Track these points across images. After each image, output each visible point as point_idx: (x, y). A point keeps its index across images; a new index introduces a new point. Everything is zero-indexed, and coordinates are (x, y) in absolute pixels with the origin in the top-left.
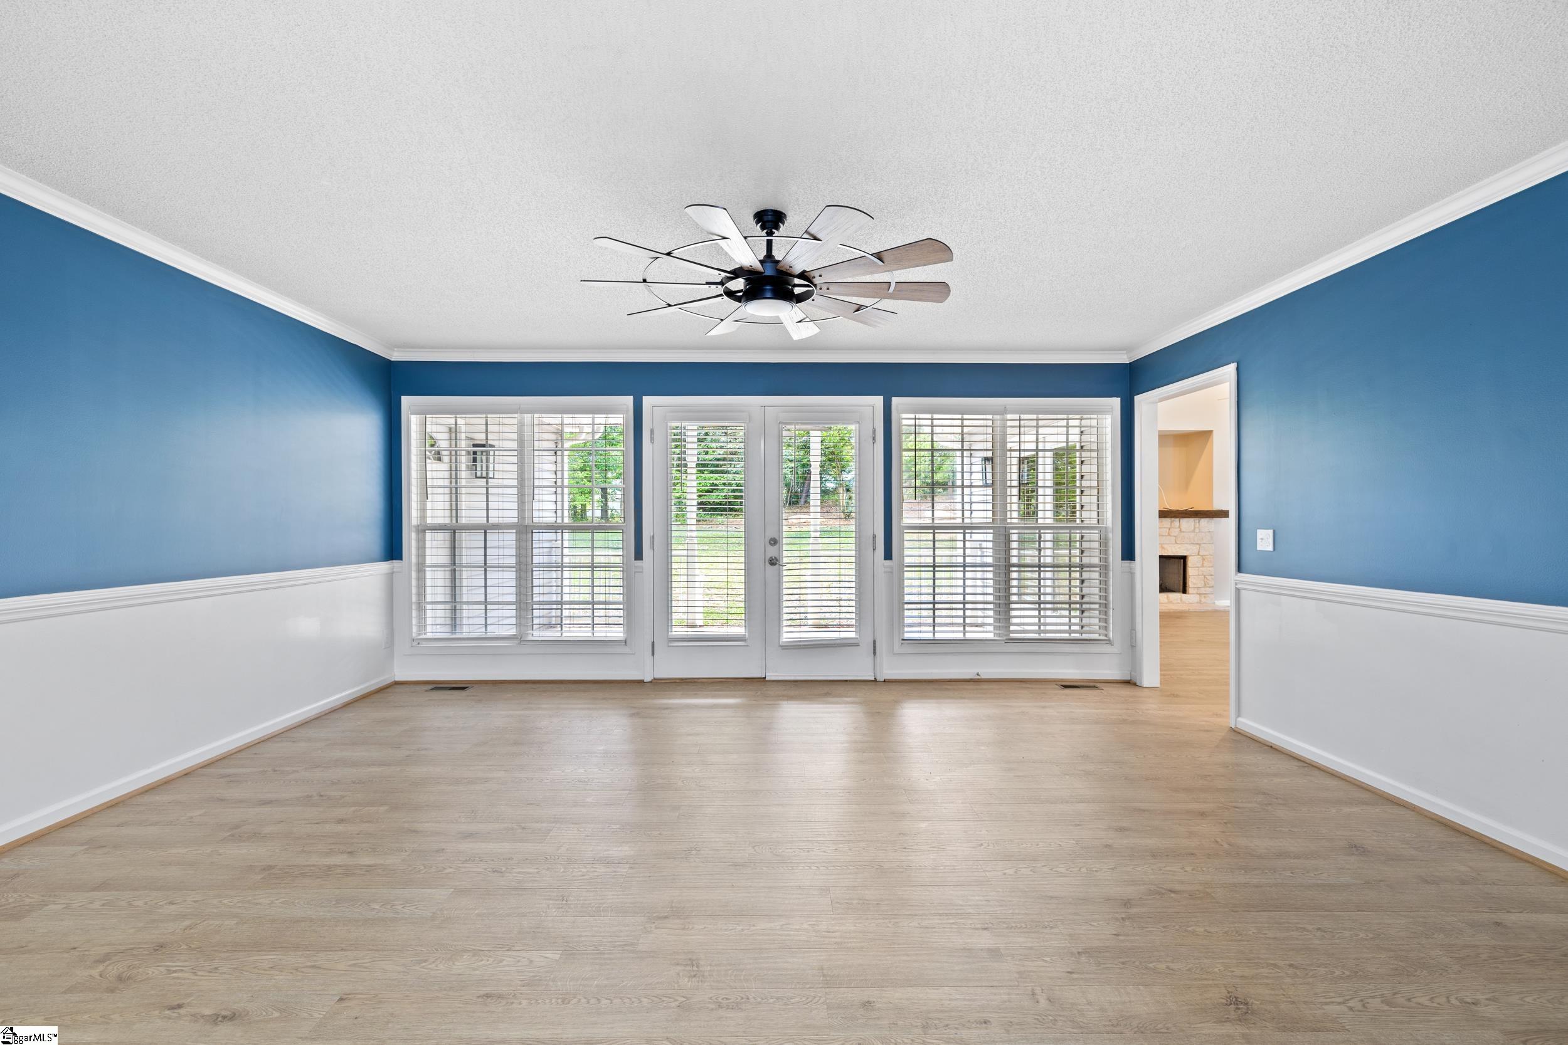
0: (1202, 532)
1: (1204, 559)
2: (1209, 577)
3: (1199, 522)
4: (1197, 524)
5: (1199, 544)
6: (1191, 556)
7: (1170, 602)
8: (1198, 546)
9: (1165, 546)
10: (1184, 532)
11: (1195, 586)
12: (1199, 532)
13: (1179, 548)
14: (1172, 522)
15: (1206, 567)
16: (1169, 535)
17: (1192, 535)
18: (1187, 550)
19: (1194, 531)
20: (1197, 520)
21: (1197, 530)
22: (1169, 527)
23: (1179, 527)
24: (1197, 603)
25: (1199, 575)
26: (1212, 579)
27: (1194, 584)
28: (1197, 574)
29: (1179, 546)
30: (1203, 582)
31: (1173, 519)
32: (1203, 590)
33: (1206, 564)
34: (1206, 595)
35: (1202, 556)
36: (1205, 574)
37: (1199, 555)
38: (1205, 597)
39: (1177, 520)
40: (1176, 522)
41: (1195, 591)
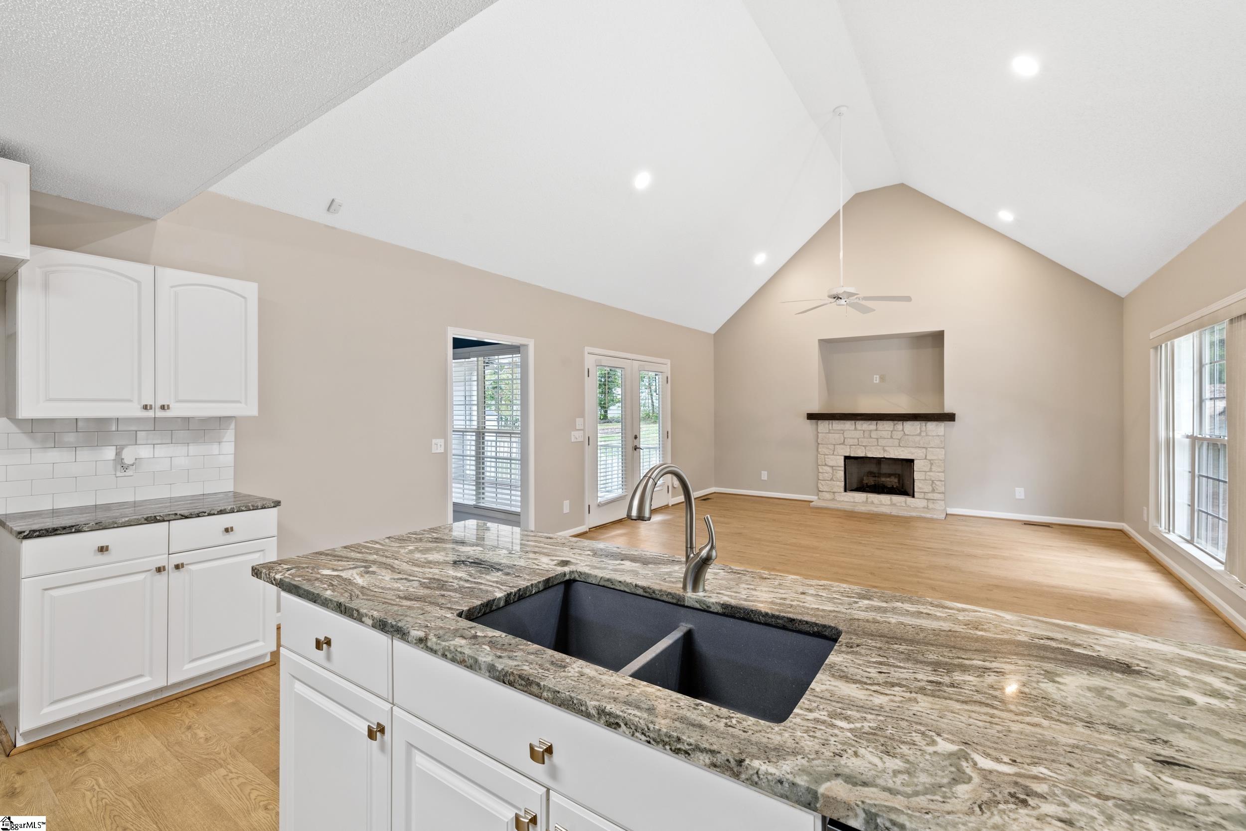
0: (929, 436)
1: (932, 464)
2: (938, 483)
3: (926, 426)
4: (924, 427)
5: (926, 448)
6: (917, 459)
7: (893, 504)
8: (924, 450)
9: (887, 448)
10: (908, 435)
11: (921, 491)
12: (927, 435)
13: (903, 451)
14: (894, 425)
15: (934, 472)
16: (892, 437)
17: (918, 438)
18: (913, 454)
19: (920, 434)
20: (923, 423)
21: (923, 434)
22: (891, 429)
23: (903, 430)
24: (924, 508)
25: (926, 480)
26: (942, 485)
27: (920, 488)
28: (924, 478)
29: (903, 449)
30: (930, 487)
31: (896, 422)
32: (930, 496)
33: (934, 468)
34: (935, 501)
35: (930, 460)
36: (933, 479)
37: (926, 459)
38: (933, 503)
39: (901, 423)
40: (899, 425)
41: (922, 495)
